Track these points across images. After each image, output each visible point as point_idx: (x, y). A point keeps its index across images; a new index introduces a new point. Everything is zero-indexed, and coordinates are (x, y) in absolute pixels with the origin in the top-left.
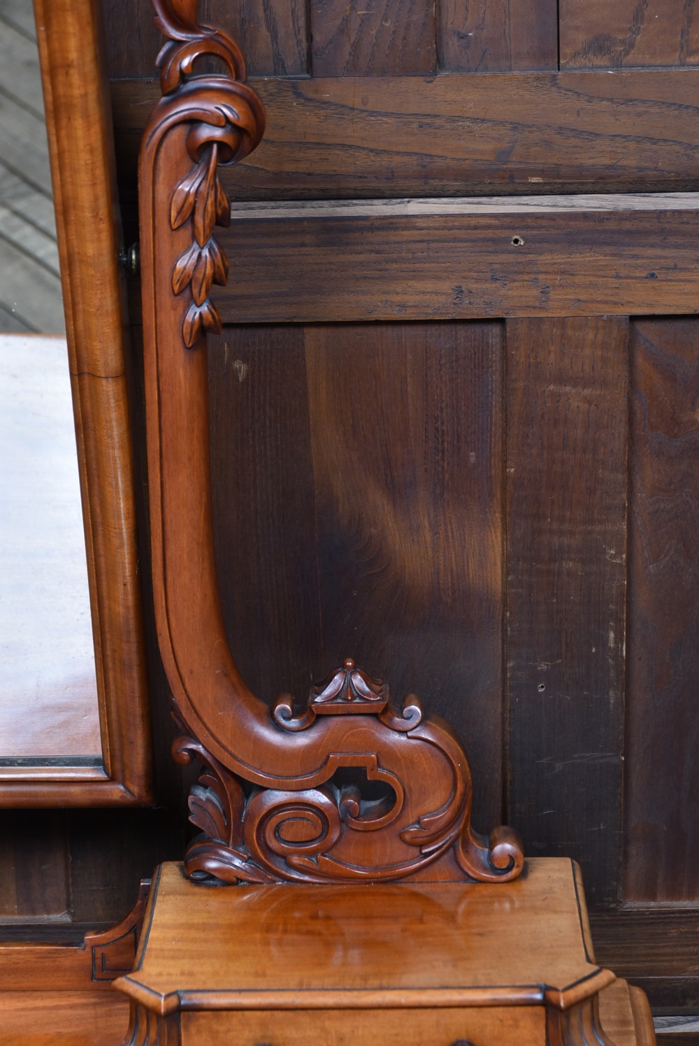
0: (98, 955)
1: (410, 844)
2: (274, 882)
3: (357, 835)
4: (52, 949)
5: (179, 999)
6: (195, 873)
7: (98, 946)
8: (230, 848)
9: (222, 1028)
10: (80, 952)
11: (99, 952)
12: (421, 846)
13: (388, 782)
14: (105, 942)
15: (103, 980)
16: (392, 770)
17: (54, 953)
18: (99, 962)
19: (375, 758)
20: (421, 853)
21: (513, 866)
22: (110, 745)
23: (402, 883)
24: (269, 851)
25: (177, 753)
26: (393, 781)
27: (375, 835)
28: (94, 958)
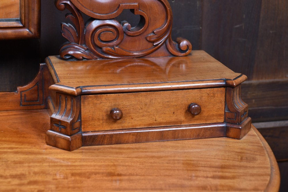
0: (23, 95)
1: (150, 42)
2: (97, 59)
3: (130, 38)
4: (4, 93)
5: (81, 89)
6: (65, 56)
7: (23, 91)
8: (79, 45)
9: (98, 102)
10: (16, 94)
11: (23, 94)
12: (154, 42)
13: (142, 15)
14: (26, 89)
15: (24, 105)
16: (144, 10)
17: (5, 95)
18: (23, 98)
19: (138, 5)
20: (154, 45)
21: (188, 49)
22: (24, 11)
23: (146, 57)
24: (95, 46)
25: (59, 5)
26: (145, 15)
27: (136, 38)
28: (21, 96)
